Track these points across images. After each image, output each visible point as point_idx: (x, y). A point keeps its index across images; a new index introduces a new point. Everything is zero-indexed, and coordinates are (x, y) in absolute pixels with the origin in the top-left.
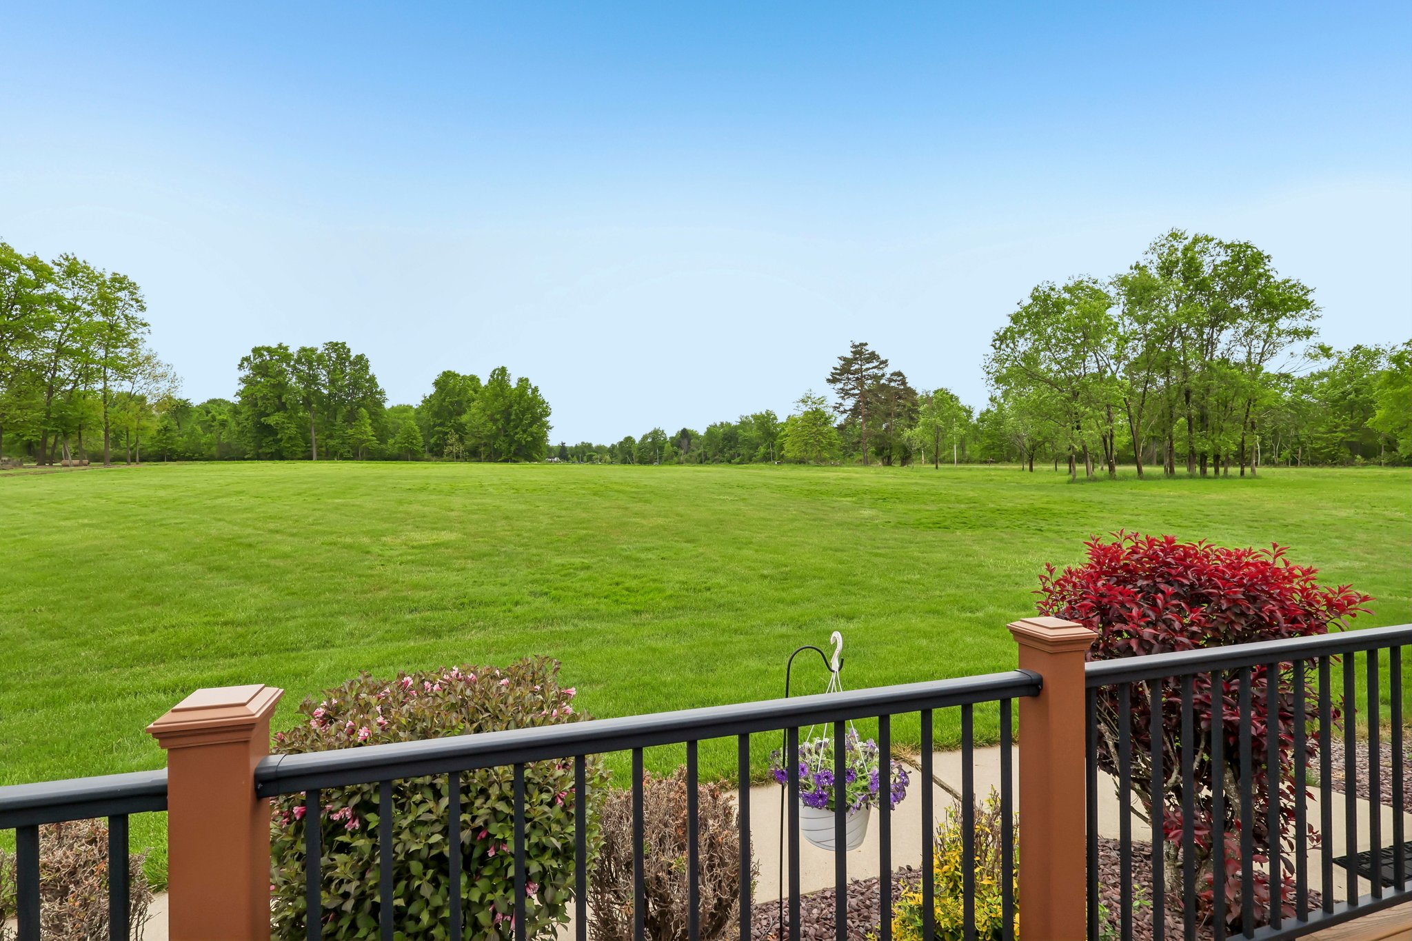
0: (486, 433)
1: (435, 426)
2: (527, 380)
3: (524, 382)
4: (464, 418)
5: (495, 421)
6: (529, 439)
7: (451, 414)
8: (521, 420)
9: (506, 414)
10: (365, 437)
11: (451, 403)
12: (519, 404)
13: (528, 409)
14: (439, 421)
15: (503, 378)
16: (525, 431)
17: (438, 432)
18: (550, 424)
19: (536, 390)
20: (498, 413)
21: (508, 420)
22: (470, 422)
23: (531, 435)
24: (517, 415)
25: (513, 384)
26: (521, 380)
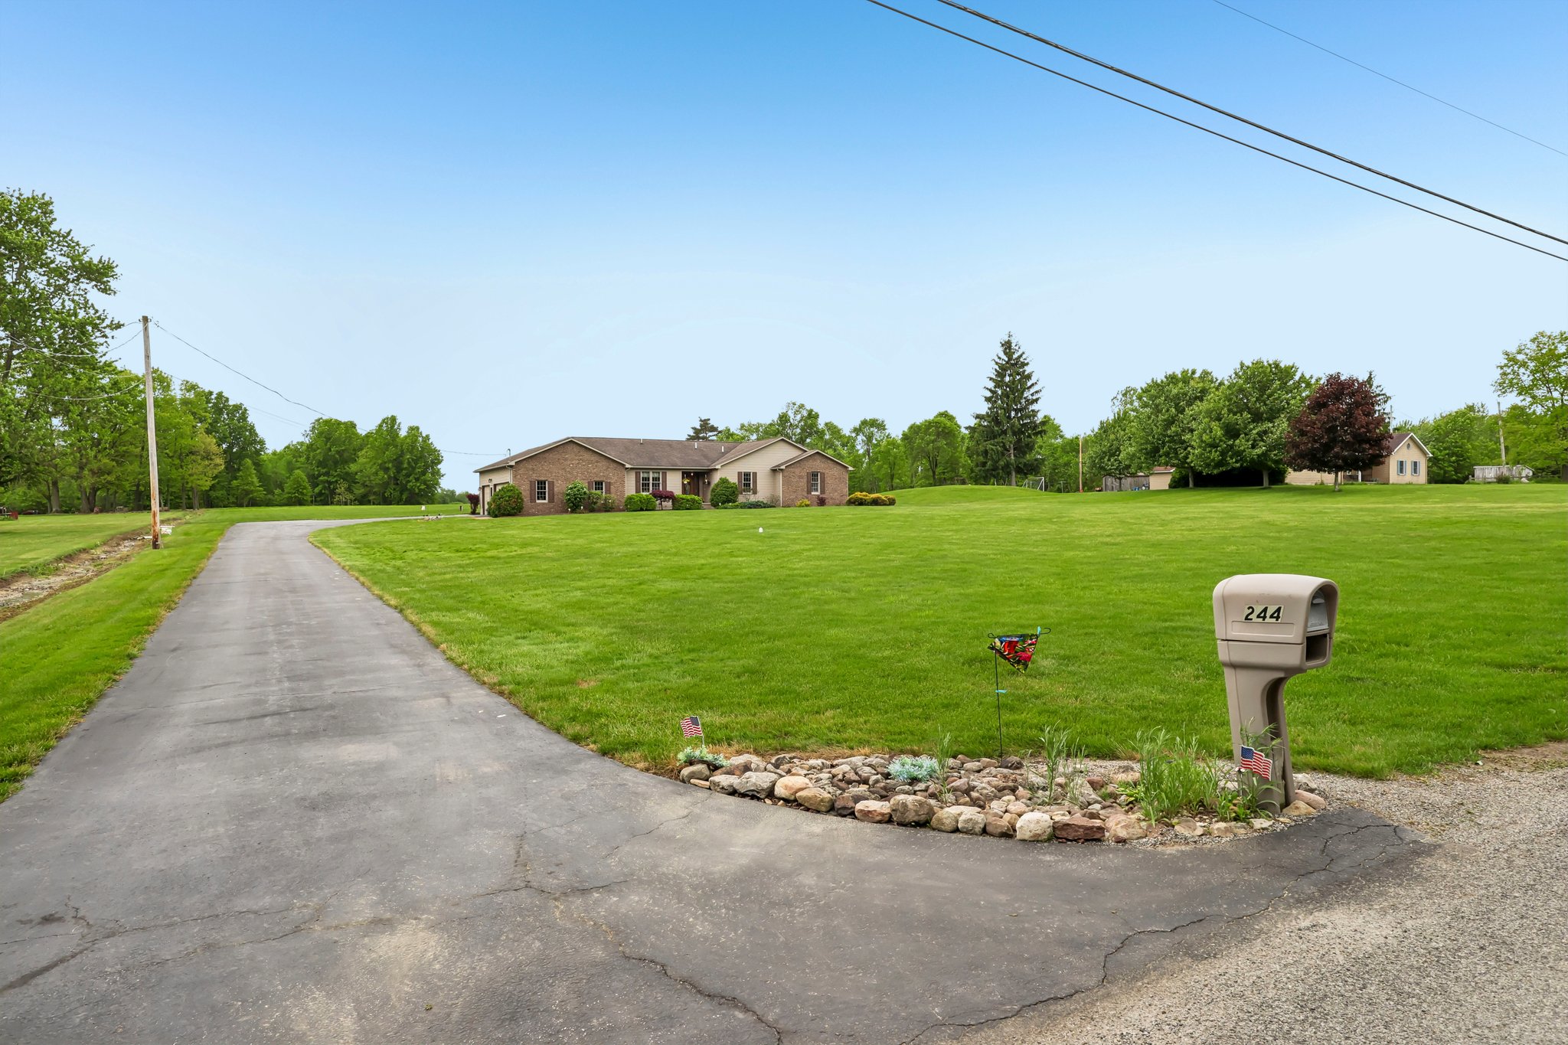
0: (378, 481)
1: (319, 475)
2: (418, 428)
3: (414, 430)
4: (353, 467)
5: (387, 470)
6: (423, 487)
7: (336, 463)
8: (414, 469)
9: (398, 462)
10: (252, 488)
11: (338, 452)
12: (411, 453)
13: (421, 457)
14: (324, 470)
15: (392, 427)
16: (417, 480)
17: (323, 482)
18: (442, 472)
19: (428, 437)
20: (390, 461)
21: (399, 469)
22: (361, 471)
23: (425, 483)
24: (409, 463)
25: (403, 433)
26: (411, 429)
